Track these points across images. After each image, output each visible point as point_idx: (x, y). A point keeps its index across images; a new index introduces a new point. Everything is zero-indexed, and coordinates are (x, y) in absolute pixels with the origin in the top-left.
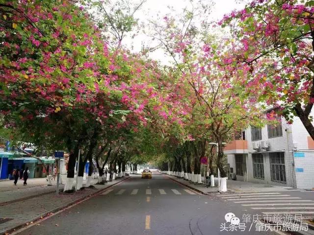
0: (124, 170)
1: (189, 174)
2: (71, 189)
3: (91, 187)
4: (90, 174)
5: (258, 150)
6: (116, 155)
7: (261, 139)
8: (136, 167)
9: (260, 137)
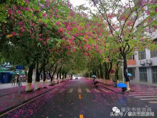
0: (65, 77)
1: (102, 79)
2: (30, 90)
3: (45, 88)
4: (44, 80)
5: (144, 65)
6: (60, 69)
7: (145, 58)
8: (72, 76)
9: (144, 57)
